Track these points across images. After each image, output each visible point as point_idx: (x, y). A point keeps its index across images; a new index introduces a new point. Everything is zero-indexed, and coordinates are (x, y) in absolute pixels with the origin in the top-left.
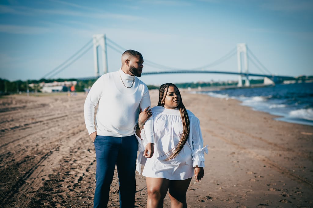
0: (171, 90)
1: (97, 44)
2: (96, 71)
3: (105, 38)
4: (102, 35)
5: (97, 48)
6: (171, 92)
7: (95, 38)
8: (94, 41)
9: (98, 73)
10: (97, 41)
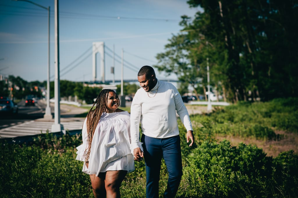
0: (111, 95)
1: (96, 51)
2: (94, 75)
3: (104, 46)
4: (102, 43)
5: (96, 55)
6: (111, 96)
7: (95, 45)
8: (94, 48)
9: (96, 77)
10: (97, 49)
